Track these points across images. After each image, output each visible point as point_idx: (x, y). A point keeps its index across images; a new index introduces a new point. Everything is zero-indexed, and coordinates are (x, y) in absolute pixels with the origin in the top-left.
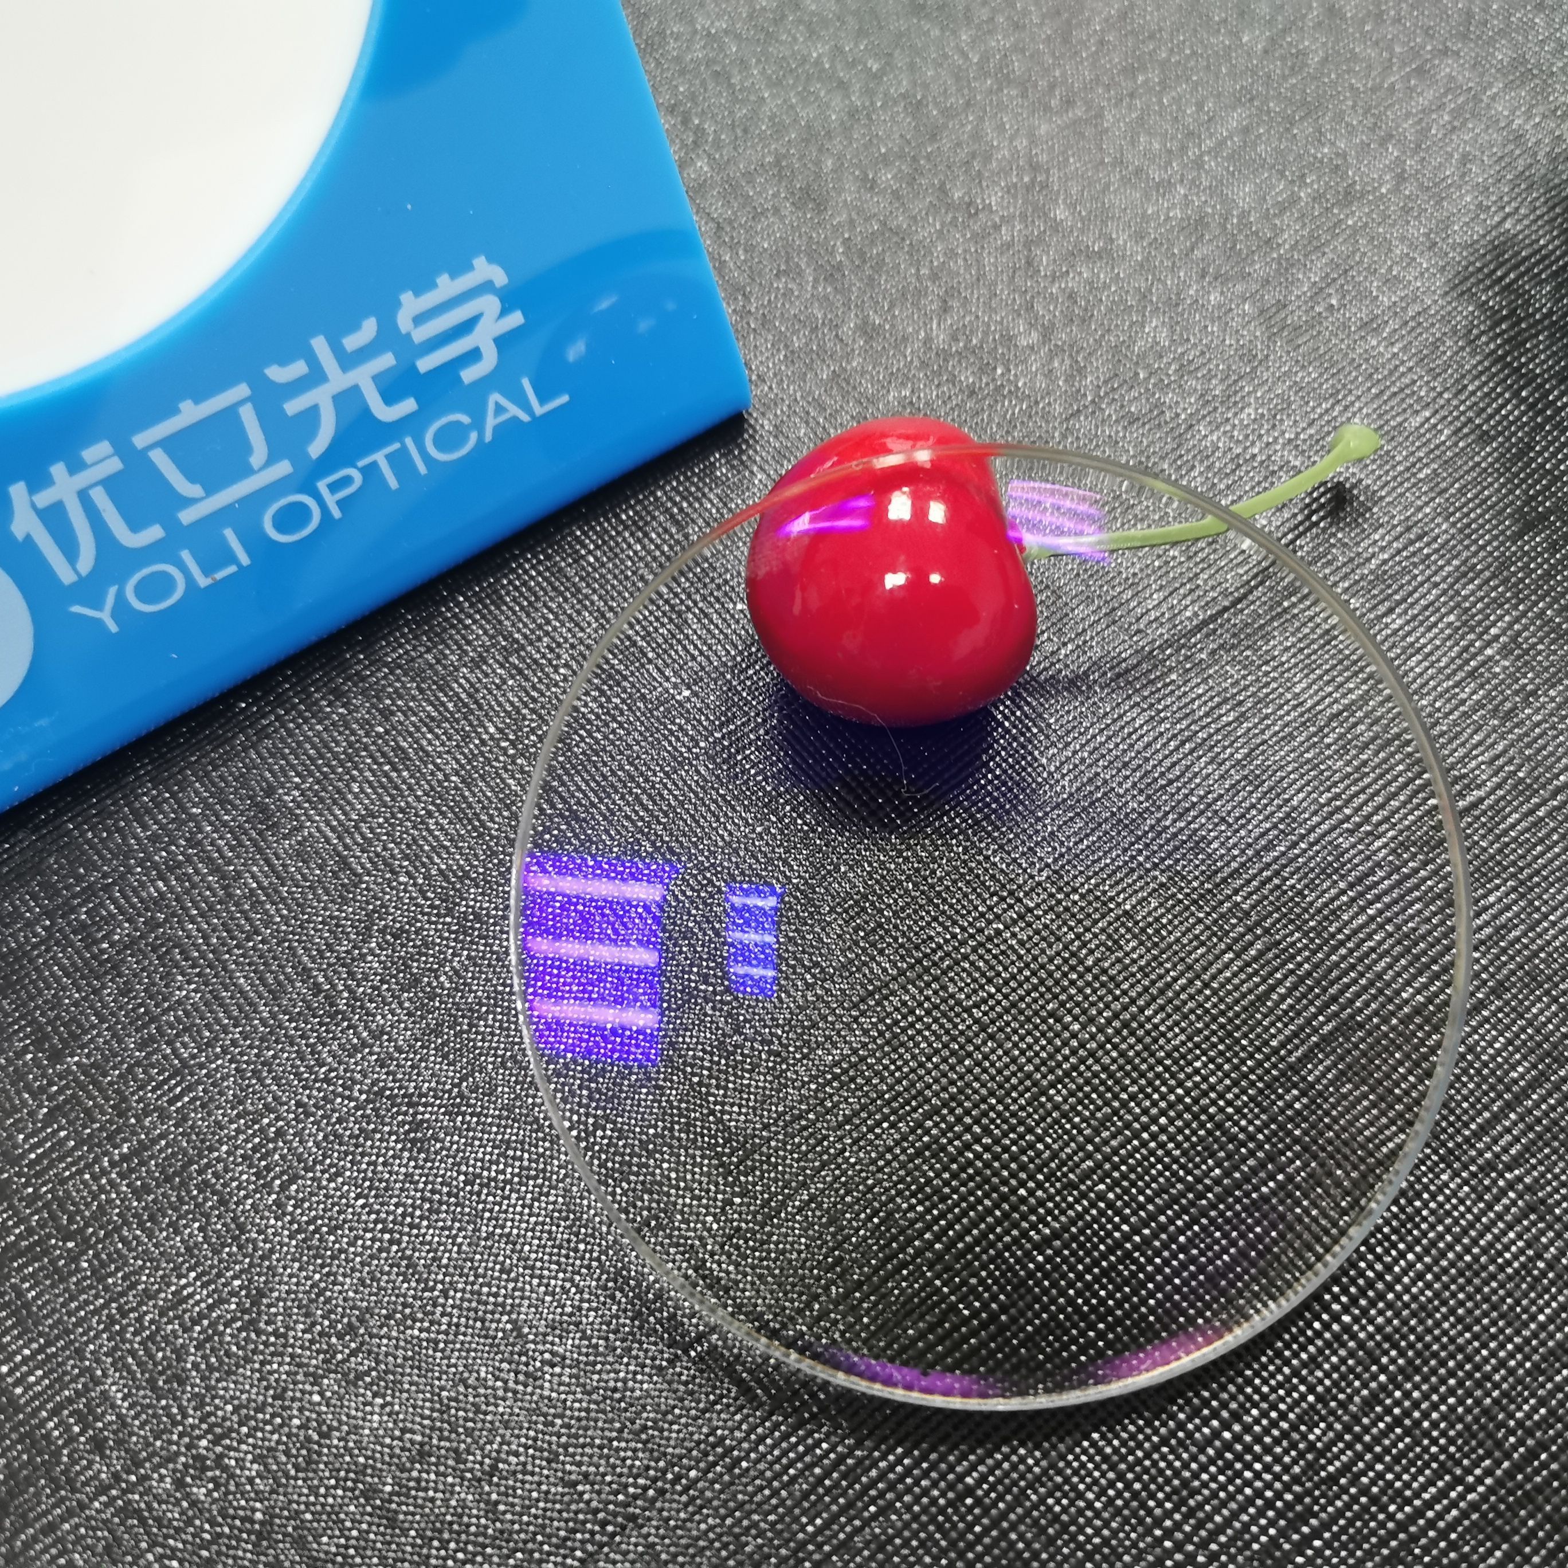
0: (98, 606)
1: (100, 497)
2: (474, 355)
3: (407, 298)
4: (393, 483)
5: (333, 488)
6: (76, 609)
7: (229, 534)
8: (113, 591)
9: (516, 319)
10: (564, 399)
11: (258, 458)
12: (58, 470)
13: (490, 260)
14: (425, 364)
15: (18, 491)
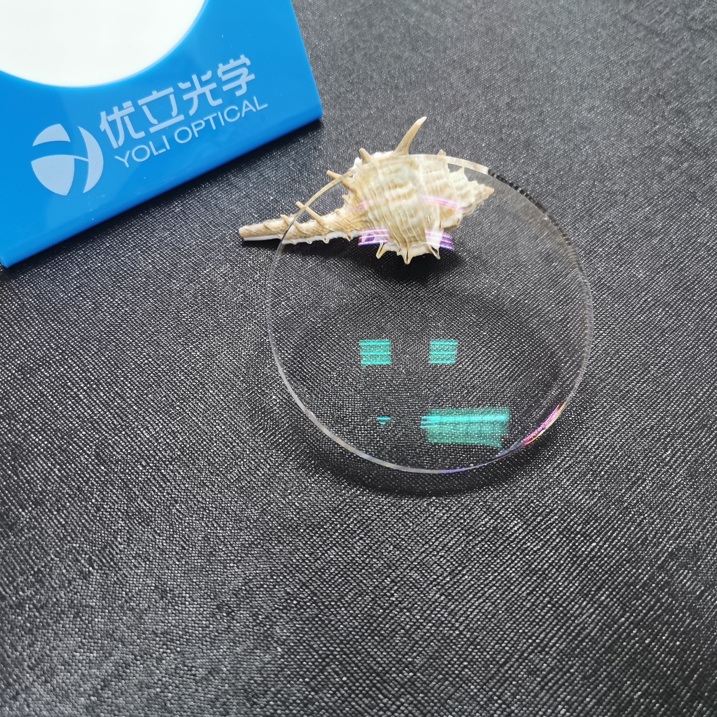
0: (123, 157)
1: (127, 119)
2: (239, 87)
3: (221, 65)
4: (214, 127)
5: (196, 126)
6: (117, 157)
7: (164, 137)
8: (128, 152)
9: (252, 77)
10: (266, 105)
11: (174, 112)
12: (115, 109)
13: (246, 56)
14: (225, 88)
15: (103, 114)
